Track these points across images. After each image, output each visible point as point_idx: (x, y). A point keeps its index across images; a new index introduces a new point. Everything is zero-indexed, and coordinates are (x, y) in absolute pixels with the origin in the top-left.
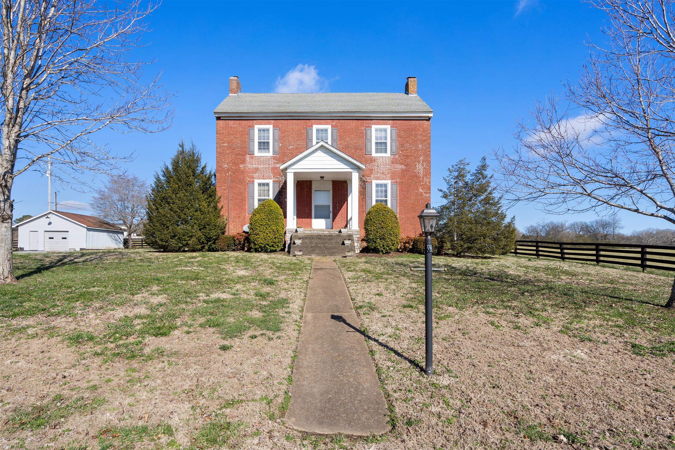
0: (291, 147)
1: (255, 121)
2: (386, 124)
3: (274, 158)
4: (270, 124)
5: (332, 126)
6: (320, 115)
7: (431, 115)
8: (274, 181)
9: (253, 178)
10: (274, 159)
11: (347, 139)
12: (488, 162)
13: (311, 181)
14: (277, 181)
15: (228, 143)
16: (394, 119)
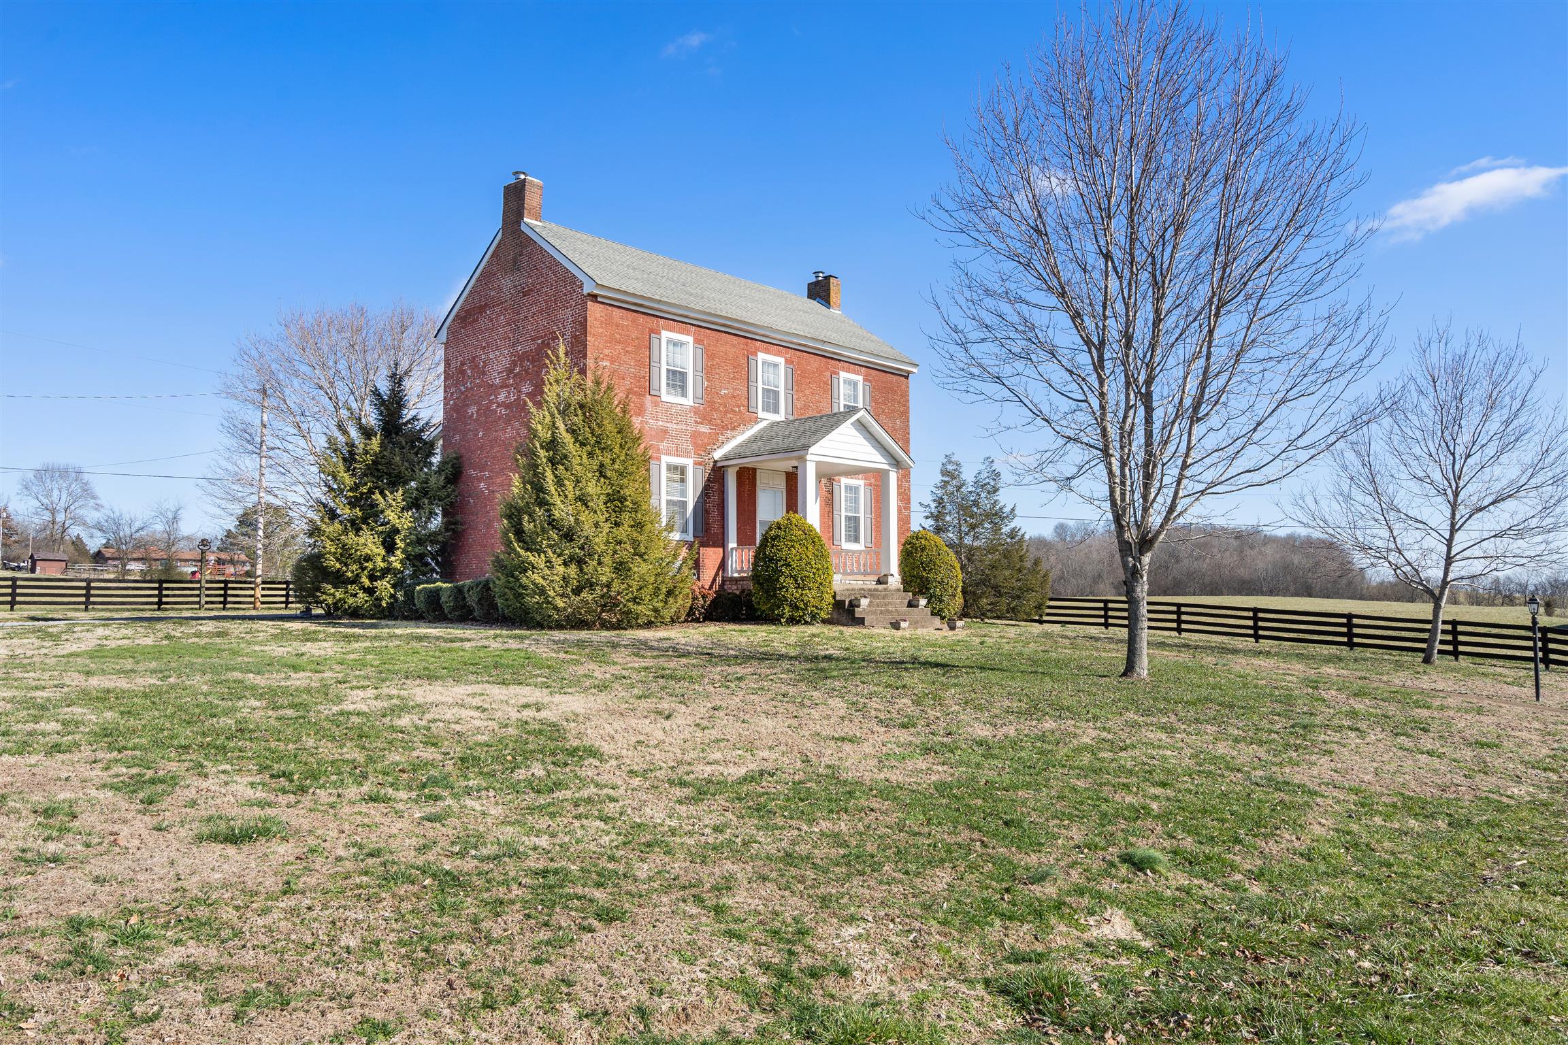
0: (723, 392)
1: (662, 321)
2: (857, 373)
3: (696, 411)
4: (688, 334)
5: (787, 361)
6: (773, 335)
7: (915, 370)
8: (695, 463)
9: (658, 450)
10: (695, 413)
11: (807, 392)
12: (997, 466)
13: (754, 470)
14: (700, 464)
15: (612, 362)
16: (868, 367)
